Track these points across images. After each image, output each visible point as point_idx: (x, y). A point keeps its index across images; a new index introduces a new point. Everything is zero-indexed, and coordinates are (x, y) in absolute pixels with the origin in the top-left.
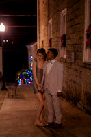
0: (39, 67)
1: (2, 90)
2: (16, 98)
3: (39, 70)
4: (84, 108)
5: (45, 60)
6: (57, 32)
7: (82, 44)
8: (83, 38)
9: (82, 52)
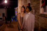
0: (22, 16)
2: (11, 27)
3: (21, 18)
5: (24, 12)
6: (26, 2)
7: (39, 6)
8: (39, 3)
9: (39, 9)
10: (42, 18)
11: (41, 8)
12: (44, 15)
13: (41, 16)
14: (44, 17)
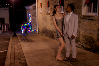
1: (14, 36)
4: (82, 46)
10: (86, 22)
11: (84, 6)
12: (89, 17)
13: (84, 19)
14: (89, 19)
